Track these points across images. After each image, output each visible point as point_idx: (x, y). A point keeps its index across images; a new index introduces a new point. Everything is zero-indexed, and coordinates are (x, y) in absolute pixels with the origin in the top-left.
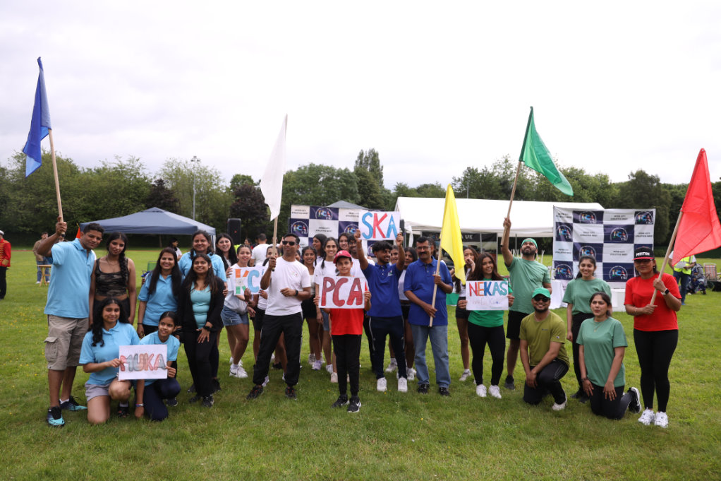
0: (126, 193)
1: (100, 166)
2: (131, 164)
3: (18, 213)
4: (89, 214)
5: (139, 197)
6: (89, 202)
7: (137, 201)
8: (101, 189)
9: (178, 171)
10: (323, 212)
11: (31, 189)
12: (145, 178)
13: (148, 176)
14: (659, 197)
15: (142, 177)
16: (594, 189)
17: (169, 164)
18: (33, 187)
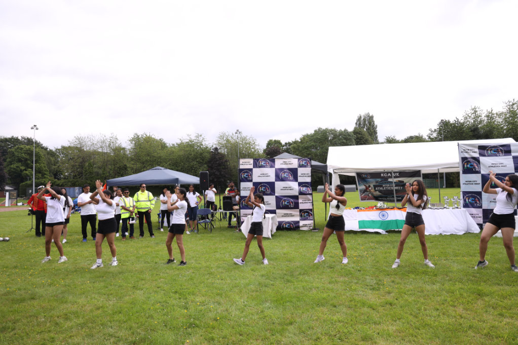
0: (195, 158)
1: (179, 142)
2: (197, 138)
5: (203, 160)
7: (200, 163)
9: (228, 141)
10: (263, 162)
11: (140, 160)
12: (207, 148)
13: (208, 146)
15: (205, 146)
17: (221, 137)
18: (140, 158)
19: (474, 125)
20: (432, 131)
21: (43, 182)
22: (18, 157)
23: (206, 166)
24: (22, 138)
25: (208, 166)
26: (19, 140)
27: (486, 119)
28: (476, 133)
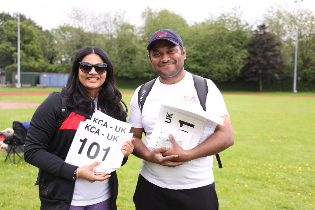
0: (230, 40)
2: (234, 12)
3: (143, 61)
4: (198, 61)
5: (241, 43)
6: (198, 50)
7: (238, 47)
8: (207, 37)
12: (247, 25)
13: (248, 23)
15: (244, 23)
21: (32, 65)
22: (8, 35)
23: (246, 51)
24: (15, 14)
25: (249, 51)
26: (10, 16)
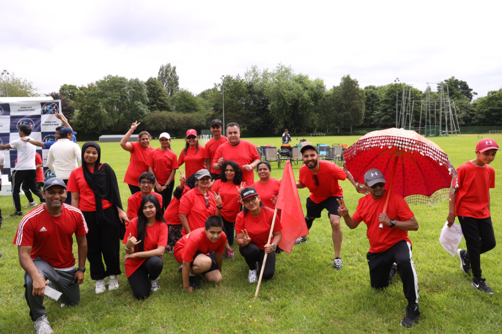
14: (358, 94)
16: (312, 89)
19: (250, 83)
20: (216, 86)
27: (262, 77)
28: (251, 90)
